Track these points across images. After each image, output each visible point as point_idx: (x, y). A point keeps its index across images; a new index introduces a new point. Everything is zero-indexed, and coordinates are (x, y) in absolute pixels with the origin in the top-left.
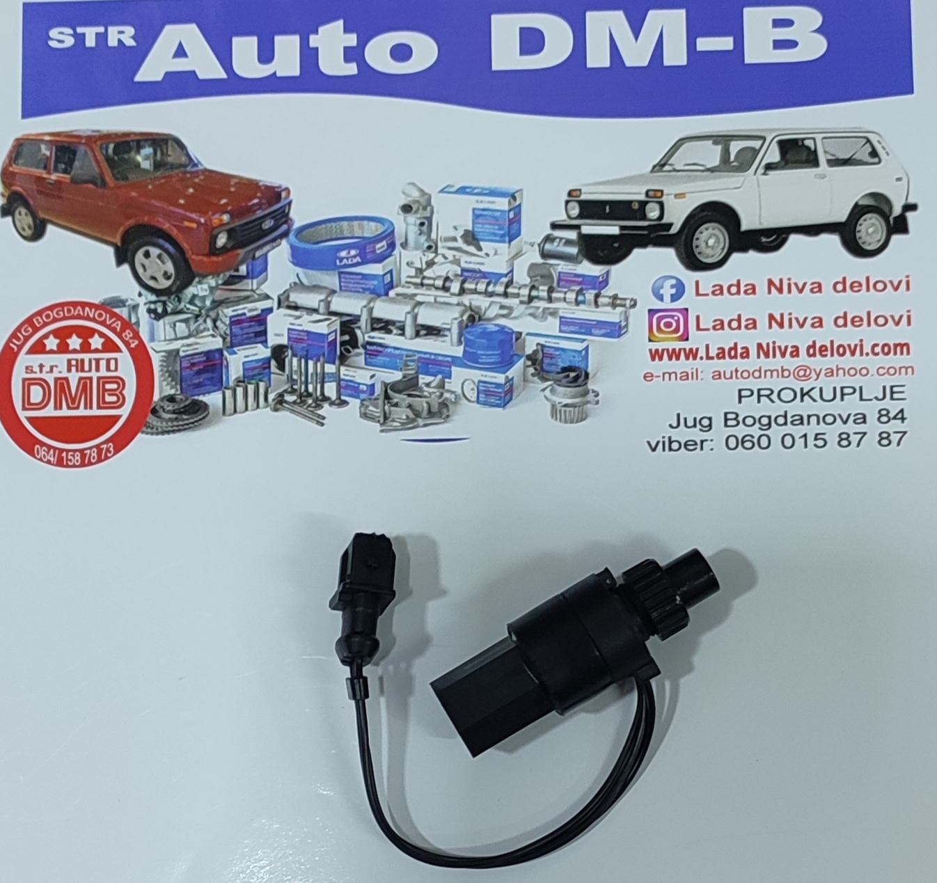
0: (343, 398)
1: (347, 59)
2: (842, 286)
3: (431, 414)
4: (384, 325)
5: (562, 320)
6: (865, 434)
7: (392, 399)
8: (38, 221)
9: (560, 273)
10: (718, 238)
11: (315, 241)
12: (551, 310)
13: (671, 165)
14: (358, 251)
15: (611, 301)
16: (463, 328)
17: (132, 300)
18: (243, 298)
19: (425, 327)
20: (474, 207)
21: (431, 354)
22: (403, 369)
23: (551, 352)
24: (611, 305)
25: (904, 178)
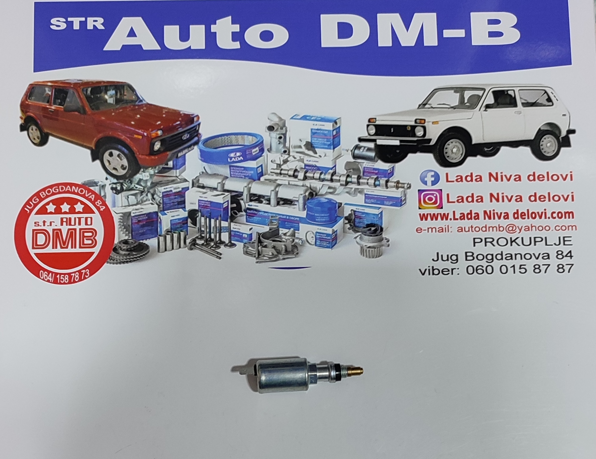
0: (233, 242)
1: (234, 40)
2: (533, 177)
3: (287, 252)
4: (258, 198)
5: (366, 195)
6: (549, 265)
7: (263, 243)
8: (43, 134)
9: (364, 168)
10: (458, 148)
11: (215, 147)
12: (359, 190)
13: (429, 104)
14: (241, 154)
15: (395, 184)
16: (306, 200)
17: (102, 182)
18: (170, 181)
19: (283, 199)
20: (312, 128)
21: (287, 216)
22: (269, 225)
23: (360, 215)
24: (396, 187)
25: (567, 115)
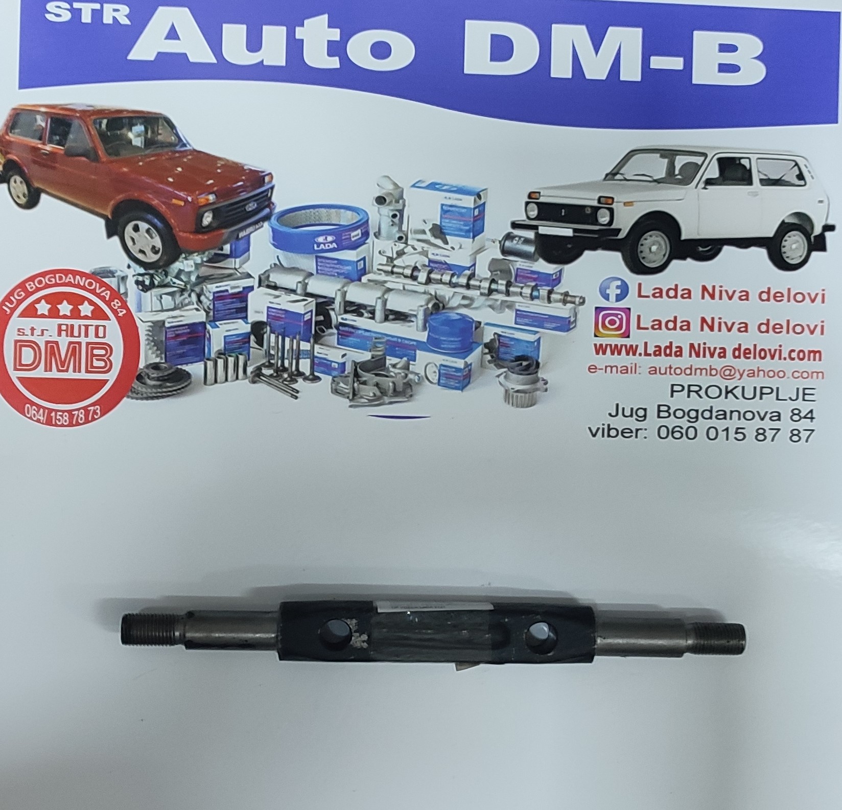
0: (316, 374)
1: (330, 53)
2: (767, 295)
3: (396, 393)
4: (356, 309)
5: (518, 312)
6: (779, 430)
7: (360, 377)
8: (32, 190)
9: (518, 269)
10: (660, 244)
11: (295, 226)
12: (508, 303)
13: (622, 174)
14: (334, 238)
15: (562, 297)
16: (428, 315)
17: (121, 271)
18: (226, 275)
19: (393, 313)
20: (443, 203)
21: (398, 337)
22: (372, 350)
23: (507, 342)
24: (562, 301)
25: (825, 201)
